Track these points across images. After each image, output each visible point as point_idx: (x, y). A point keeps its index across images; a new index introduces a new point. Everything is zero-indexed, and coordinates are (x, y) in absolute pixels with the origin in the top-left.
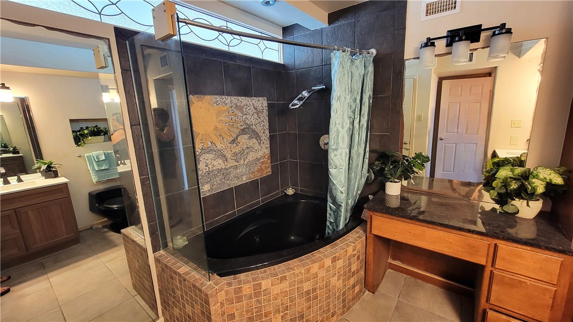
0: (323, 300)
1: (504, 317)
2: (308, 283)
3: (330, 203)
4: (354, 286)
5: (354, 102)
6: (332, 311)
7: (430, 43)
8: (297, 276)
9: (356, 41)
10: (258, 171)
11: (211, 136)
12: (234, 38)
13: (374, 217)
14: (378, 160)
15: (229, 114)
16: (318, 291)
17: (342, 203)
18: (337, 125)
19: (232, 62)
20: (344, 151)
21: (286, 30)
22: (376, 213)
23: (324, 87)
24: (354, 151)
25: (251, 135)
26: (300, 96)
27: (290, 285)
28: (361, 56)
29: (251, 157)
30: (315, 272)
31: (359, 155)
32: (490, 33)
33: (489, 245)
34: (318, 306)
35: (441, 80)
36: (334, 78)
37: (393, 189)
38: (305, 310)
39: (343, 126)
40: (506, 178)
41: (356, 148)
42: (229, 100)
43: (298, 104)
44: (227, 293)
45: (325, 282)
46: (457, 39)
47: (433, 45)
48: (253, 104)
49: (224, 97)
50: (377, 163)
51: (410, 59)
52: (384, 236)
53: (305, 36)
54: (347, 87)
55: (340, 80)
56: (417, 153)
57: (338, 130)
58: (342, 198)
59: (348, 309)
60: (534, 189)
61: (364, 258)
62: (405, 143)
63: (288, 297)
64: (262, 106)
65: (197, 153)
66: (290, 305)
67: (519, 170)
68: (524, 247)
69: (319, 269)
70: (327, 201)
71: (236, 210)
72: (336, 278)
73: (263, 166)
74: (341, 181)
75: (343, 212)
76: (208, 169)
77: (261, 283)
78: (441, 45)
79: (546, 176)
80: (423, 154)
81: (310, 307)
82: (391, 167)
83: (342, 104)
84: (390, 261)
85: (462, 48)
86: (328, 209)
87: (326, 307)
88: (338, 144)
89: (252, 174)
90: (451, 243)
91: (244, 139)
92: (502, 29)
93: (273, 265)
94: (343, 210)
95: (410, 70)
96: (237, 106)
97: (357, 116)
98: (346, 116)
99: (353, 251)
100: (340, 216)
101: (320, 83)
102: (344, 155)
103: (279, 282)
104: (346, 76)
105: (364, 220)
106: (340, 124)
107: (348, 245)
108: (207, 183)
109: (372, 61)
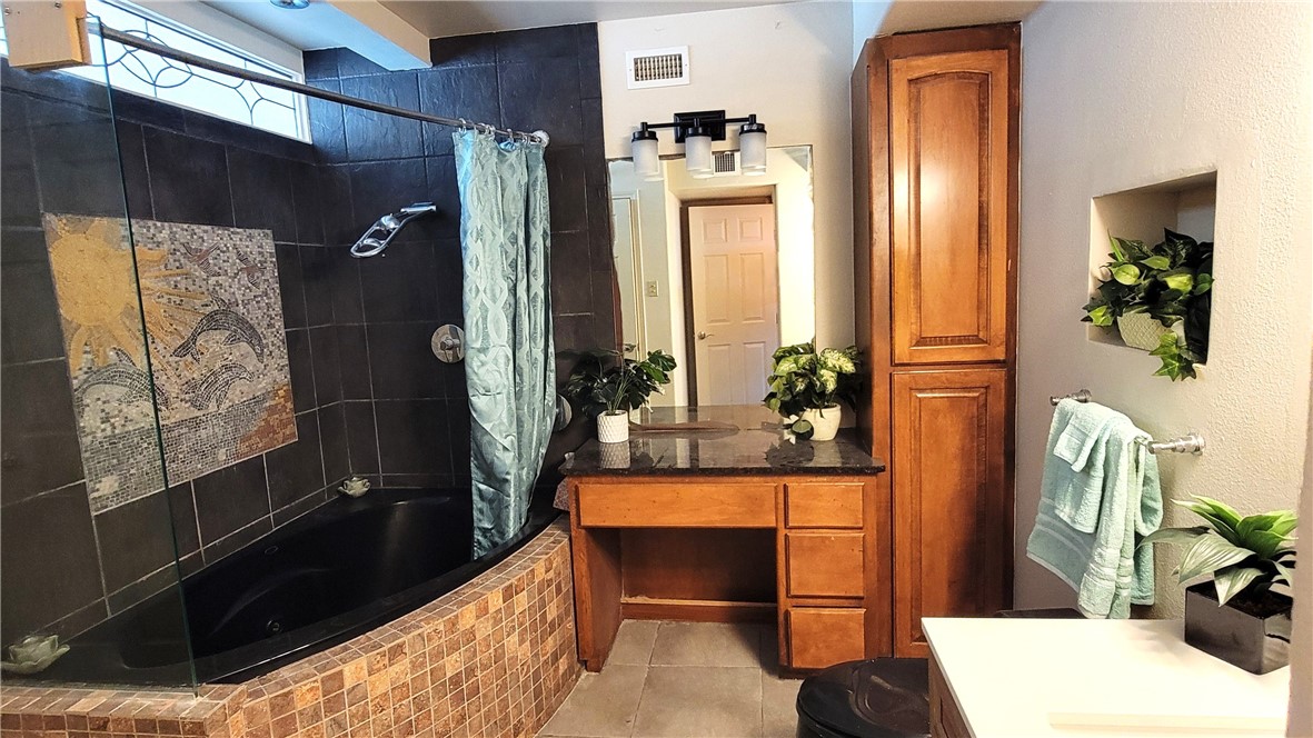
0: (491, 694)
1: (812, 611)
2: (455, 656)
3: (479, 485)
4: (556, 658)
5: (513, 244)
6: (513, 722)
7: (647, 133)
8: (429, 640)
9: (503, 111)
10: (261, 433)
11: (117, 333)
12: (171, 66)
13: (581, 487)
14: (576, 371)
15: (170, 272)
16: (478, 672)
17: (508, 473)
18: (481, 294)
19: (170, 130)
20: (502, 354)
21: (314, 60)
22: (585, 479)
23: (434, 208)
24: (522, 354)
25: (235, 331)
26: (375, 227)
27: (414, 666)
28: (517, 144)
29: (239, 393)
30: (468, 627)
31: (534, 364)
32: (737, 127)
33: (776, 488)
34: (482, 711)
35: (685, 205)
36: (465, 187)
37: (614, 429)
38: (452, 726)
39: (494, 295)
40: (790, 374)
41: (526, 346)
42: (166, 233)
43: (375, 247)
44: (251, 715)
45: (491, 651)
46: (690, 131)
47: (653, 136)
48: (235, 247)
49: (150, 223)
50: (574, 377)
51: (617, 159)
52: (607, 524)
53: (373, 81)
54: (495, 209)
55: (477, 192)
56: (652, 352)
57: (483, 304)
58: (508, 462)
59: (549, 715)
60: (823, 385)
61: (571, 590)
62: (627, 349)
63: (411, 698)
64: (260, 253)
65: (75, 382)
66: (417, 719)
67: (804, 359)
68: (820, 479)
69: (478, 617)
70: (471, 479)
71: (202, 549)
72: (515, 638)
73: (275, 418)
74: (502, 423)
75: (512, 495)
76: (109, 429)
77: (341, 672)
78: (667, 137)
79: (834, 362)
80: (663, 353)
81: (463, 717)
82: (605, 381)
83: (487, 245)
84: (625, 599)
85: (701, 148)
86: (476, 498)
87: (501, 712)
88: (486, 336)
89: (243, 441)
90: (723, 503)
91: (214, 344)
92: (751, 124)
93: (364, 633)
94: (512, 489)
95: (620, 182)
96: (189, 249)
97: (521, 273)
98: (498, 274)
99: (546, 572)
100: (507, 507)
101: (421, 200)
102: (502, 361)
103: (386, 662)
104: (491, 185)
105: (561, 512)
106: (488, 291)
107: (533, 561)
108: (108, 472)
109: (541, 156)
